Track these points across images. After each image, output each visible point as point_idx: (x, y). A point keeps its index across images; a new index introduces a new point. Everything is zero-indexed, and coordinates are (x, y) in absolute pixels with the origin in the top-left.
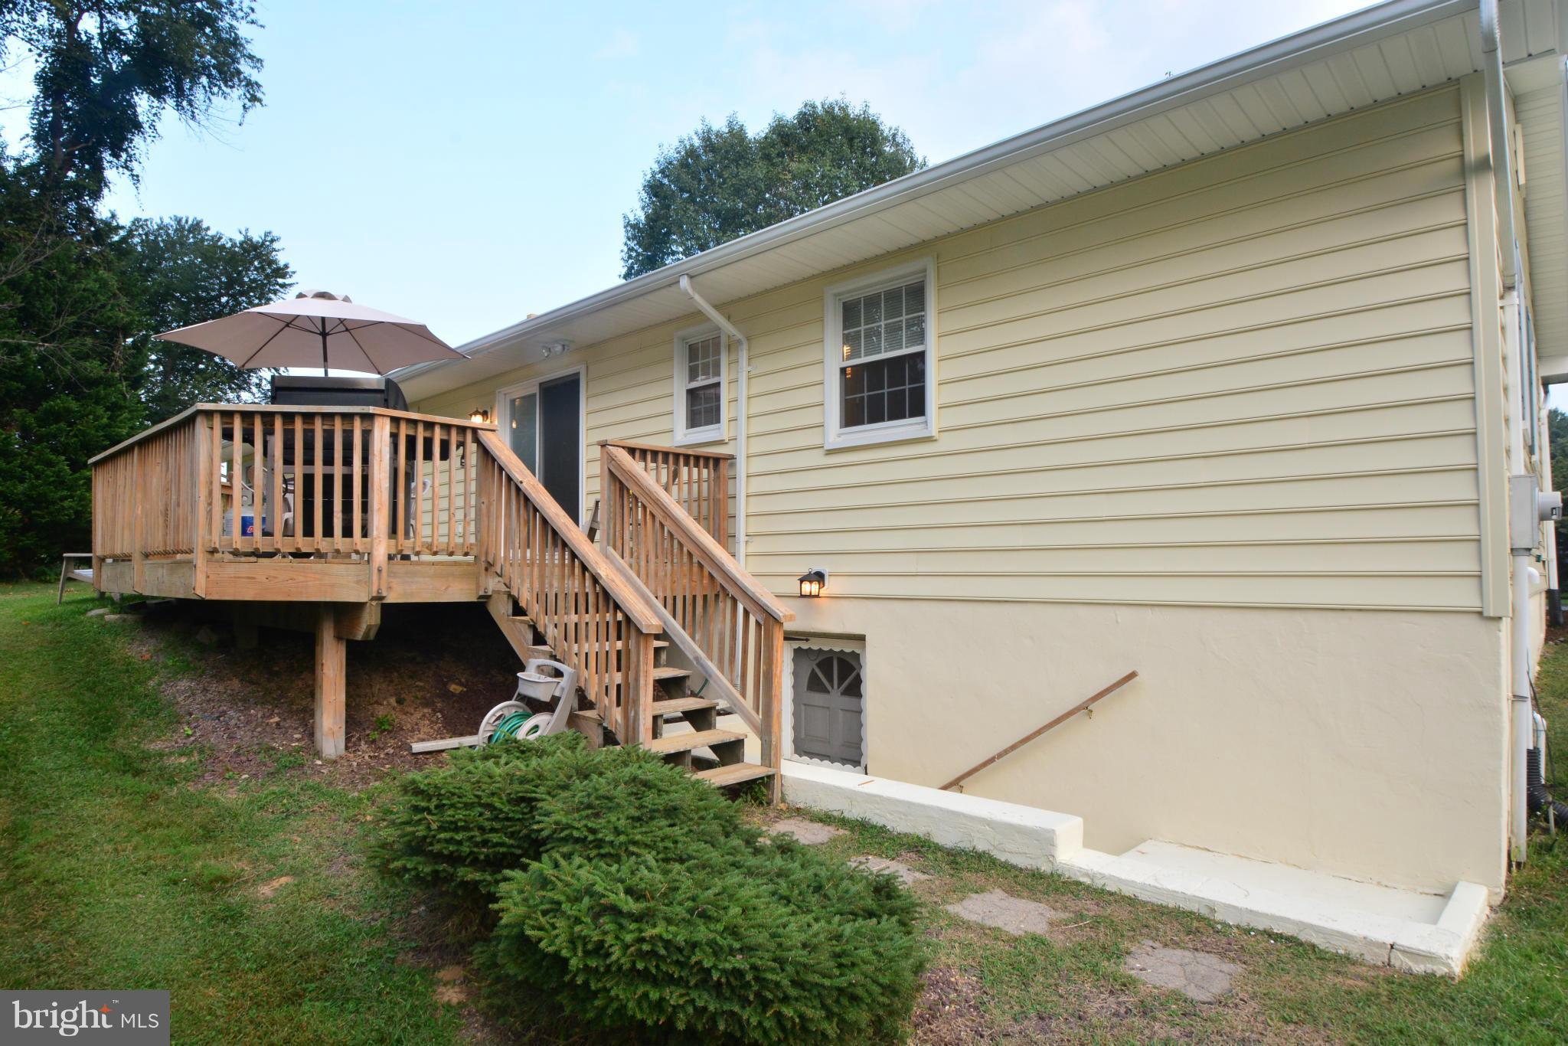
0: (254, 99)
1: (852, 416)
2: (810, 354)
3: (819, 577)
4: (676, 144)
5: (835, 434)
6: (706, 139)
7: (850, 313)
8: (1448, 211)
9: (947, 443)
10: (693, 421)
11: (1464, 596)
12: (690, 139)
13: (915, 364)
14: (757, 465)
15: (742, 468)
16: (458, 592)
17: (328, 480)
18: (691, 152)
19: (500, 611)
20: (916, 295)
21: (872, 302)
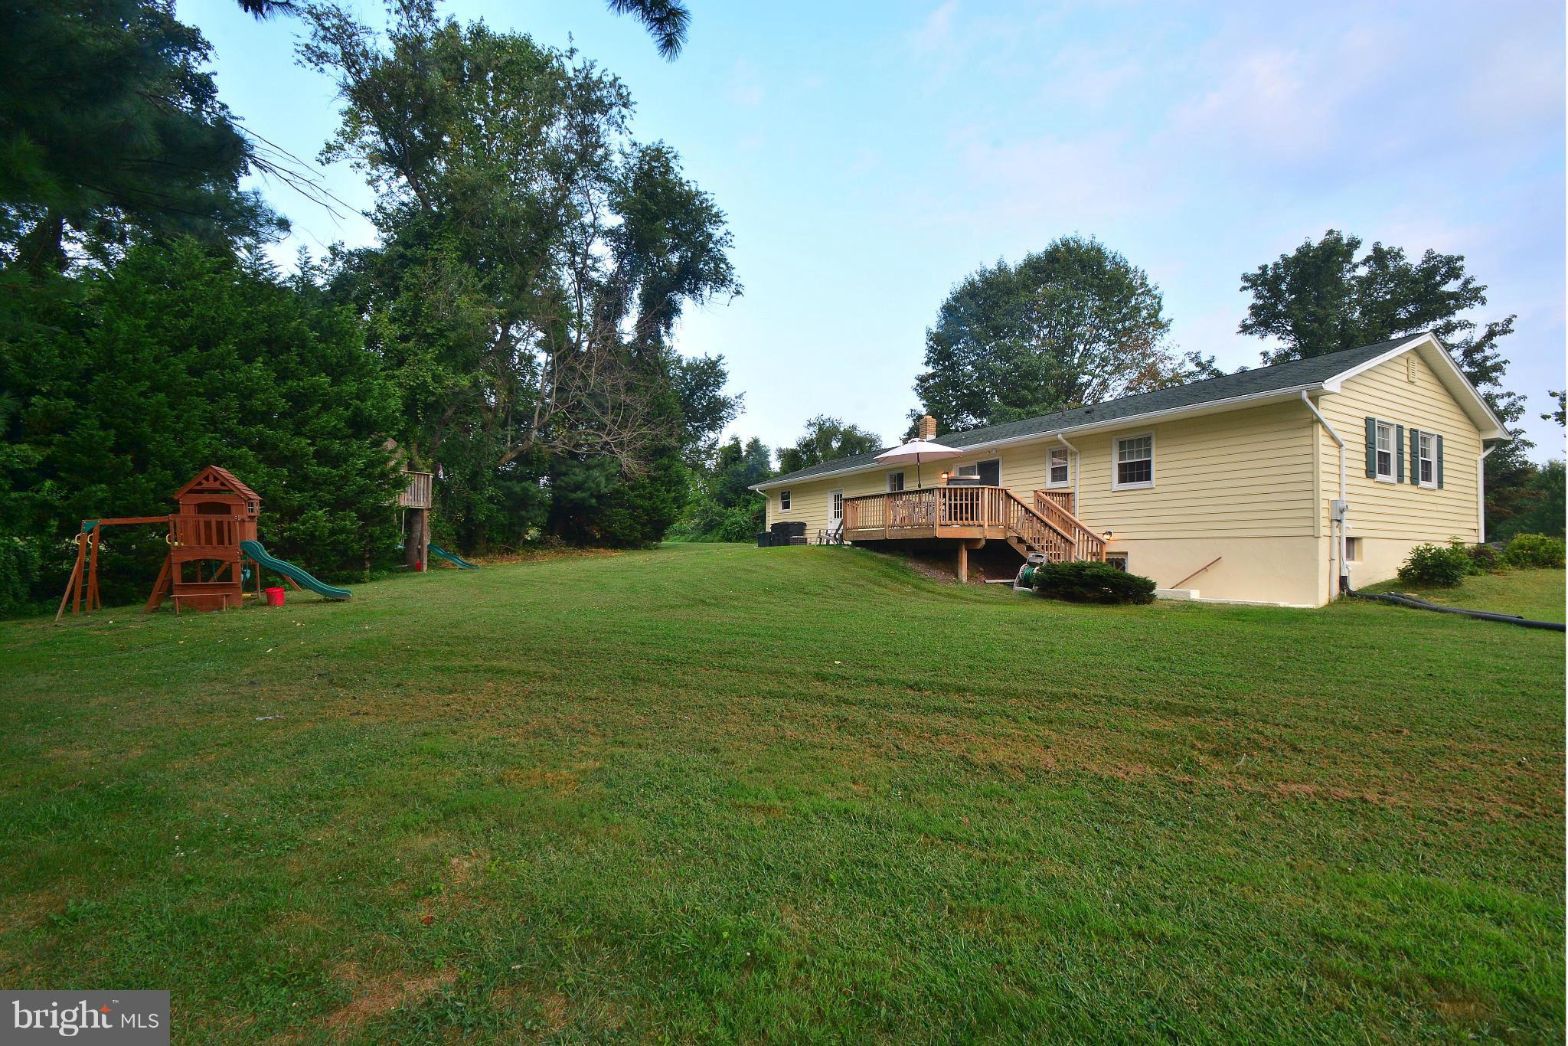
0: (738, 293)
1: (1123, 479)
2: (1108, 458)
3: (1110, 533)
4: (963, 280)
5: (1116, 485)
6: (982, 275)
7: (1122, 445)
8: (1308, 432)
9: (1158, 490)
10: (1054, 479)
11: (1309, 532)
12: (971, 275)
13: (1148, 464)
14: (1083, 496)
15: (1077, 497)
16: (1000, 537)
17: (967, 505)
18: (972, 284)
19: (1014, 544)
20: (1147, 441)
21: (1131, 442)
